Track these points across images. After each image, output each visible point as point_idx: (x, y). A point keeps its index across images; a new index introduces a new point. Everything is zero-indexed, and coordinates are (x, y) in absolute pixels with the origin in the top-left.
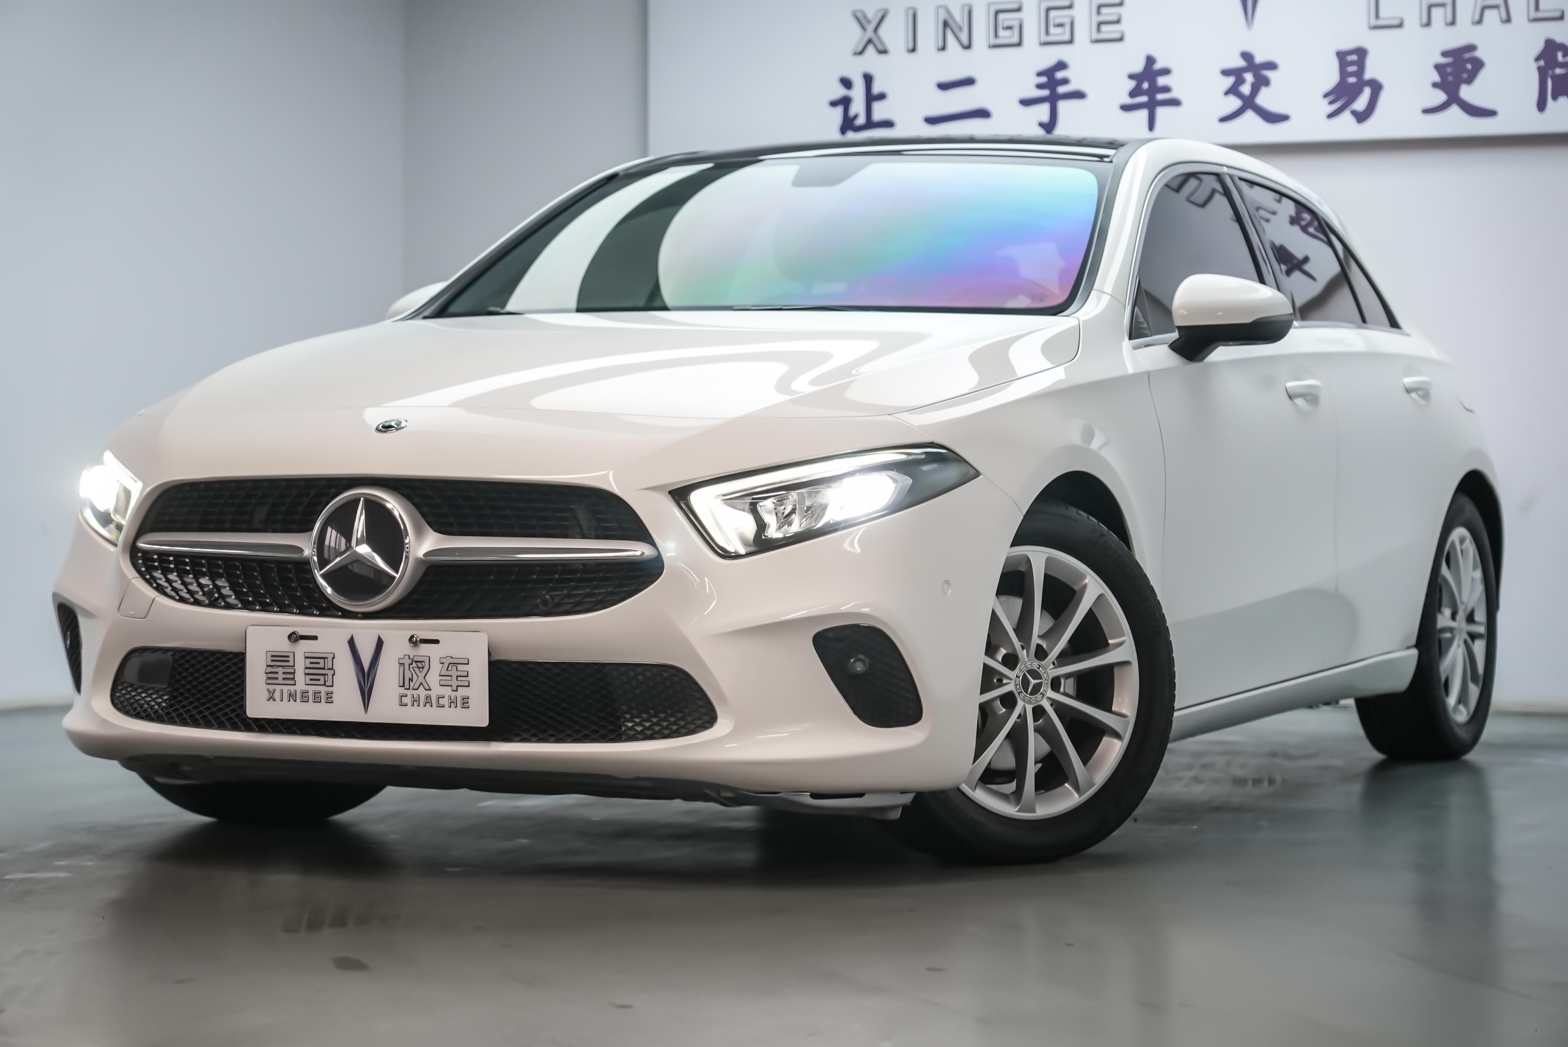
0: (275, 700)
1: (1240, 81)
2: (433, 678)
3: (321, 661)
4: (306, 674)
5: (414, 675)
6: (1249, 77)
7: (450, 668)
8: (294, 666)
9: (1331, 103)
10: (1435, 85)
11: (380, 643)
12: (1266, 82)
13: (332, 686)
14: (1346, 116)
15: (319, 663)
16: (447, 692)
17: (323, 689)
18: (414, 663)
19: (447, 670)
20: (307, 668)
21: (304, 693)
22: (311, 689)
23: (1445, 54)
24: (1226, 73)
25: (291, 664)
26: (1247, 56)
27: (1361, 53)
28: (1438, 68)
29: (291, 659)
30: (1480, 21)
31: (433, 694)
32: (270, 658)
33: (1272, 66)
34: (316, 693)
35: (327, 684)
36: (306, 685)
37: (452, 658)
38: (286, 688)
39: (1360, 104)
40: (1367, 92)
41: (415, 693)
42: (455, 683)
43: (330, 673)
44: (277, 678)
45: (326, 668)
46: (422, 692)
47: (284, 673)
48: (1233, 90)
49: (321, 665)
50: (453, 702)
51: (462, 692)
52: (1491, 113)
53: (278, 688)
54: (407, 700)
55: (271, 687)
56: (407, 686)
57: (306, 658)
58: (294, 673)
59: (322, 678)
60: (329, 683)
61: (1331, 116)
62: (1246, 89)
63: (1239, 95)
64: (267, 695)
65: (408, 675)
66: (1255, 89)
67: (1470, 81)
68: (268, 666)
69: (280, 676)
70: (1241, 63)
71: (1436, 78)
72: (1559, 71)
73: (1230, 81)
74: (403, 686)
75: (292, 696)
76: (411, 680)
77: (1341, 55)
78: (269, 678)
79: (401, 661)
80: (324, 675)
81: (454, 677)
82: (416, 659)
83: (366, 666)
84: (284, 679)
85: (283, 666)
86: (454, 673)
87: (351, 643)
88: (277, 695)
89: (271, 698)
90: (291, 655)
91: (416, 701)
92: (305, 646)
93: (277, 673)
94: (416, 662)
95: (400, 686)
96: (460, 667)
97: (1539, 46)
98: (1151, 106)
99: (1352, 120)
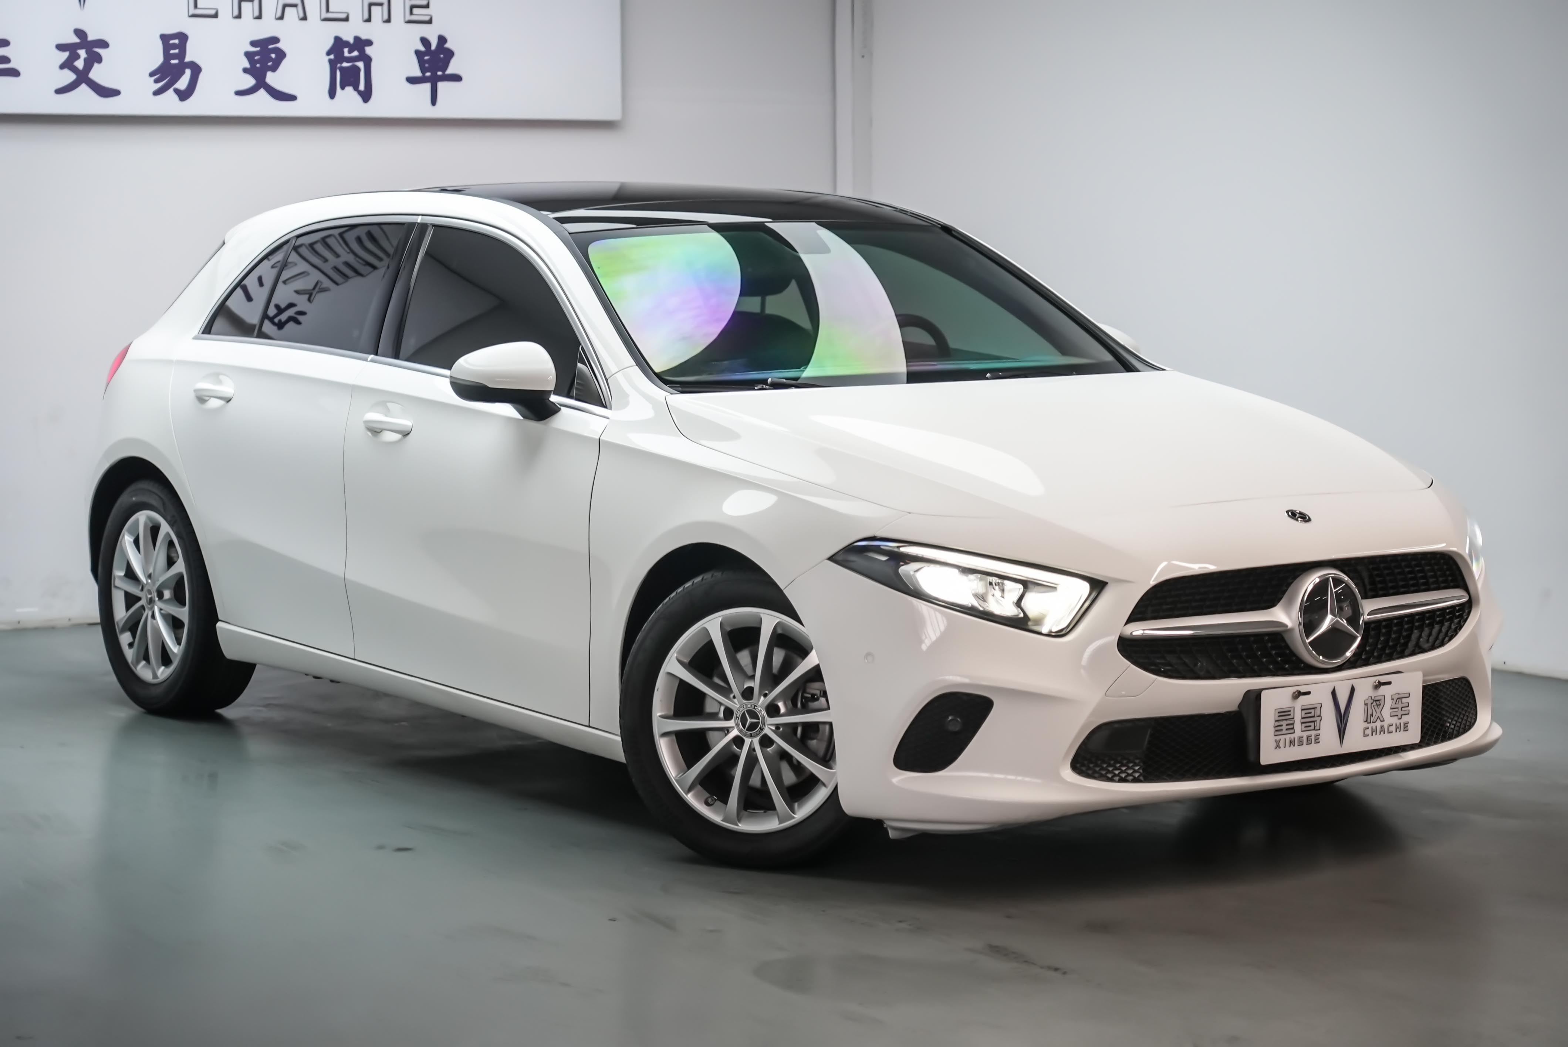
0: (1280, 748)
1: (74, 57)
2: (1386, 712)
3: (1312, 711)
4: (1302, 723)
5: (1374, 711)
6: (82, 53)
7: (1397, 703)
8: (1293, 718)
9: (156, 81)
10: (245, 70)
11: (1353, 690)
12: (99, 59)
13: (1320, 729)
14: (170, 93)
15: (1310, 713)
16: (1394, 720)
17: (1313, 733)
18: (1374, 702)
19: (1396, 704)
20: (1303, 718)
21: (1300, 738)
22: (1305, 734)
23: (253, 43)
24: (61, 47)
25: (1291, 716)
26: (79, 33)
27: (183, 38)
28: (248, 55)
29: (1292, 713)
30: (281, 18)
31: (1386, 724)
32: (1277, 715)
33: (104, 44)
34: (1309, 737)
35: (1316, 728)
36: (1302, 731)
37: (1399, 694)
38: (1288, 737)
39: (183, 83)
40: (188, 72)
41: (1374, 725)
42: (1399, 713)
43: (1318, 719)
44: (1282, 730)
45: (1316, 716)
46: (1378, 724)
47: (1287, 725)
48: (67, 65)
49: (1312, 714)
50: (1398, 728)
51: (1405, 719)
52: (292, 98)
53: (1282, 737)
54: (1369, 732)
55: (1278, 738)
56: (1369, 721)
57: (1302, 710)
58: (1293, 724)
59: (1312, 724)
60: (1317, 728)
61: (157, 93)
62: (80, 64)
63: (74, 70)
64: (1274, 745)
65: (1370, 712)
66: (89, 65)
67: (274, 69)
68: (1276, 721)
69: (1284, 728)
70: (76, 40)
71: (247, 65)
72: (345, 65)
73: (65, 55)
74: (1367, 721)
75: (1292, 743)
76: (1372, 715)
77: (165, 38)
78: (1276, 731)
79: (1366, 702)
80: (1314, 722)
81: (1400, 709)
82: (1377, 698)
83: (1343, 710)
84: (1287, 729)
85: (1286, 720)
86: (1400, 705)
87: (1334, 693)
88: (1282, 744)
89: (1278, 746)
90: (1293, 709)
91: (1374, 731)
92: (1303, 700)
93: (1282, 725)
94: (1376, 701)
95: (1365, 722)
96: (1404, 700)
97: (330, 42)
99: (176, 97)
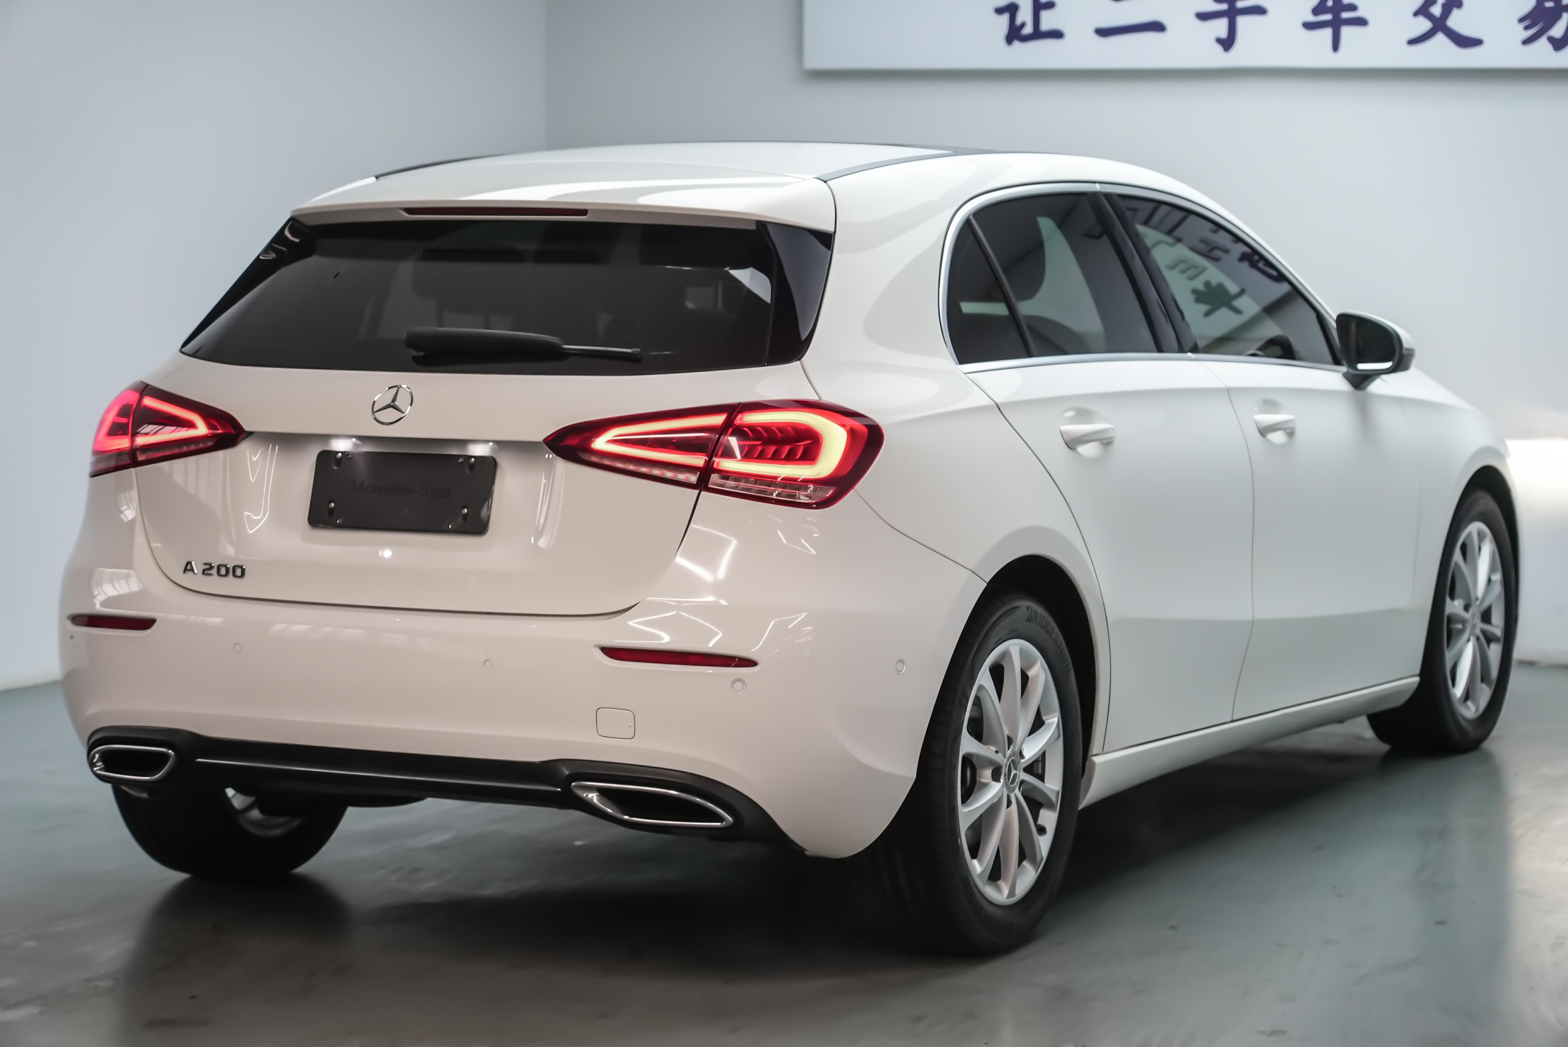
1: (1431, 2)
9: (1526, 28)
14: (1543, 41)
39: (1558, 31)
40: (1565, 17)
48: (1423, 11)
61: (1526, 42)
62: (1437, 10)
63: (1430, 17)
66: (1447, 10)
98: (1336, 25)
99: (1549, 47)
